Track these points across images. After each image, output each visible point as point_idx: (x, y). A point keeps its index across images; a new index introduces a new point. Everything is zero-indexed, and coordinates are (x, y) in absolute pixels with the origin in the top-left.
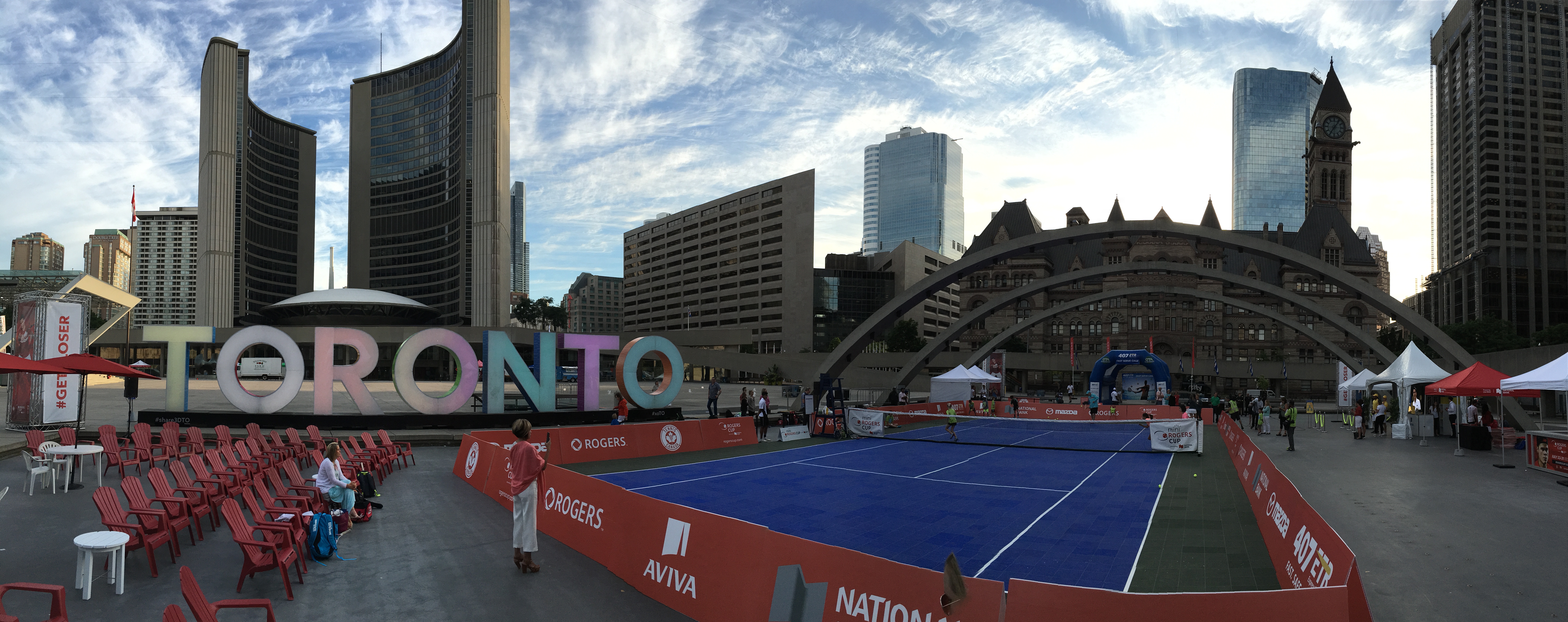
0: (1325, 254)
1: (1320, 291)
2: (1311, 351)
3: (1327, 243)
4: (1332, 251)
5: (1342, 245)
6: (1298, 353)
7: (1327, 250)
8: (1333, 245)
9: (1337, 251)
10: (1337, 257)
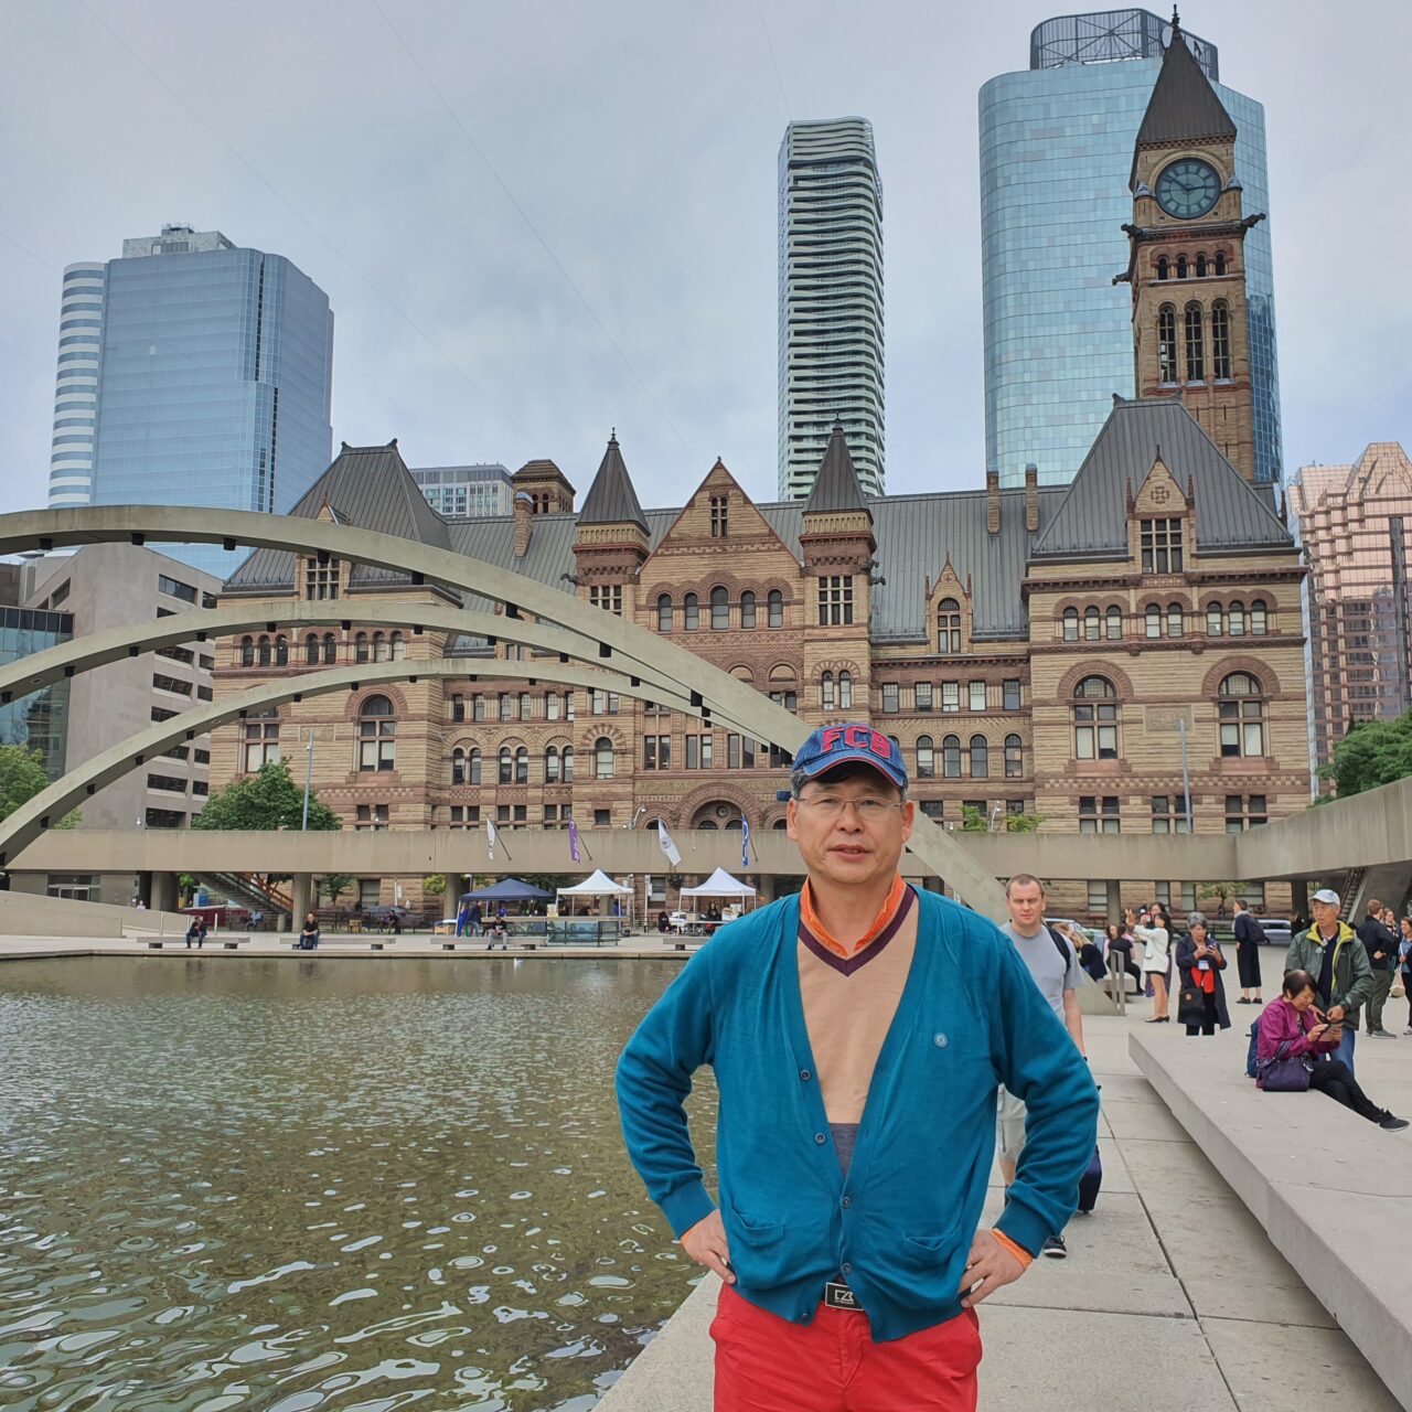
0: (1139, 533)
1: (1130, 636)
2: (1111, 802)
3: (1146, 505)
4: (1161, 522)
5: (1190, 503)
6: (1076, 808)
7: (1146, 523)
8: (1163, 508)
9: (1176, 522)
10: (1177, 537)
